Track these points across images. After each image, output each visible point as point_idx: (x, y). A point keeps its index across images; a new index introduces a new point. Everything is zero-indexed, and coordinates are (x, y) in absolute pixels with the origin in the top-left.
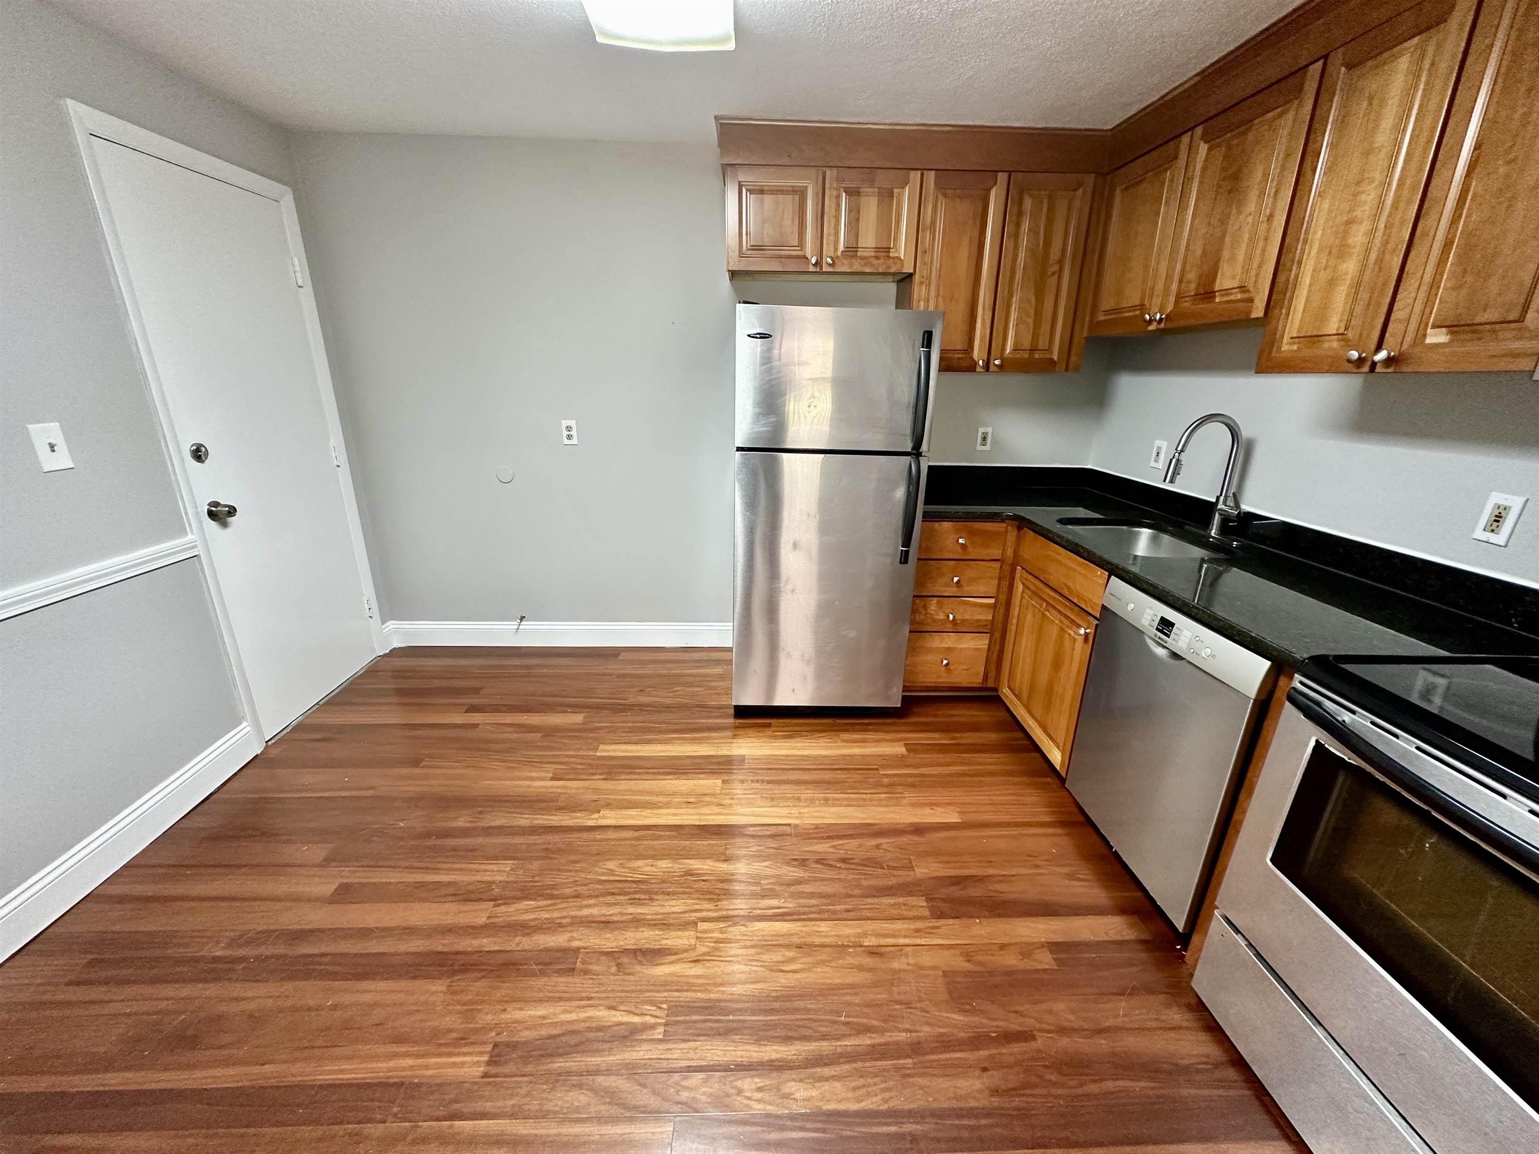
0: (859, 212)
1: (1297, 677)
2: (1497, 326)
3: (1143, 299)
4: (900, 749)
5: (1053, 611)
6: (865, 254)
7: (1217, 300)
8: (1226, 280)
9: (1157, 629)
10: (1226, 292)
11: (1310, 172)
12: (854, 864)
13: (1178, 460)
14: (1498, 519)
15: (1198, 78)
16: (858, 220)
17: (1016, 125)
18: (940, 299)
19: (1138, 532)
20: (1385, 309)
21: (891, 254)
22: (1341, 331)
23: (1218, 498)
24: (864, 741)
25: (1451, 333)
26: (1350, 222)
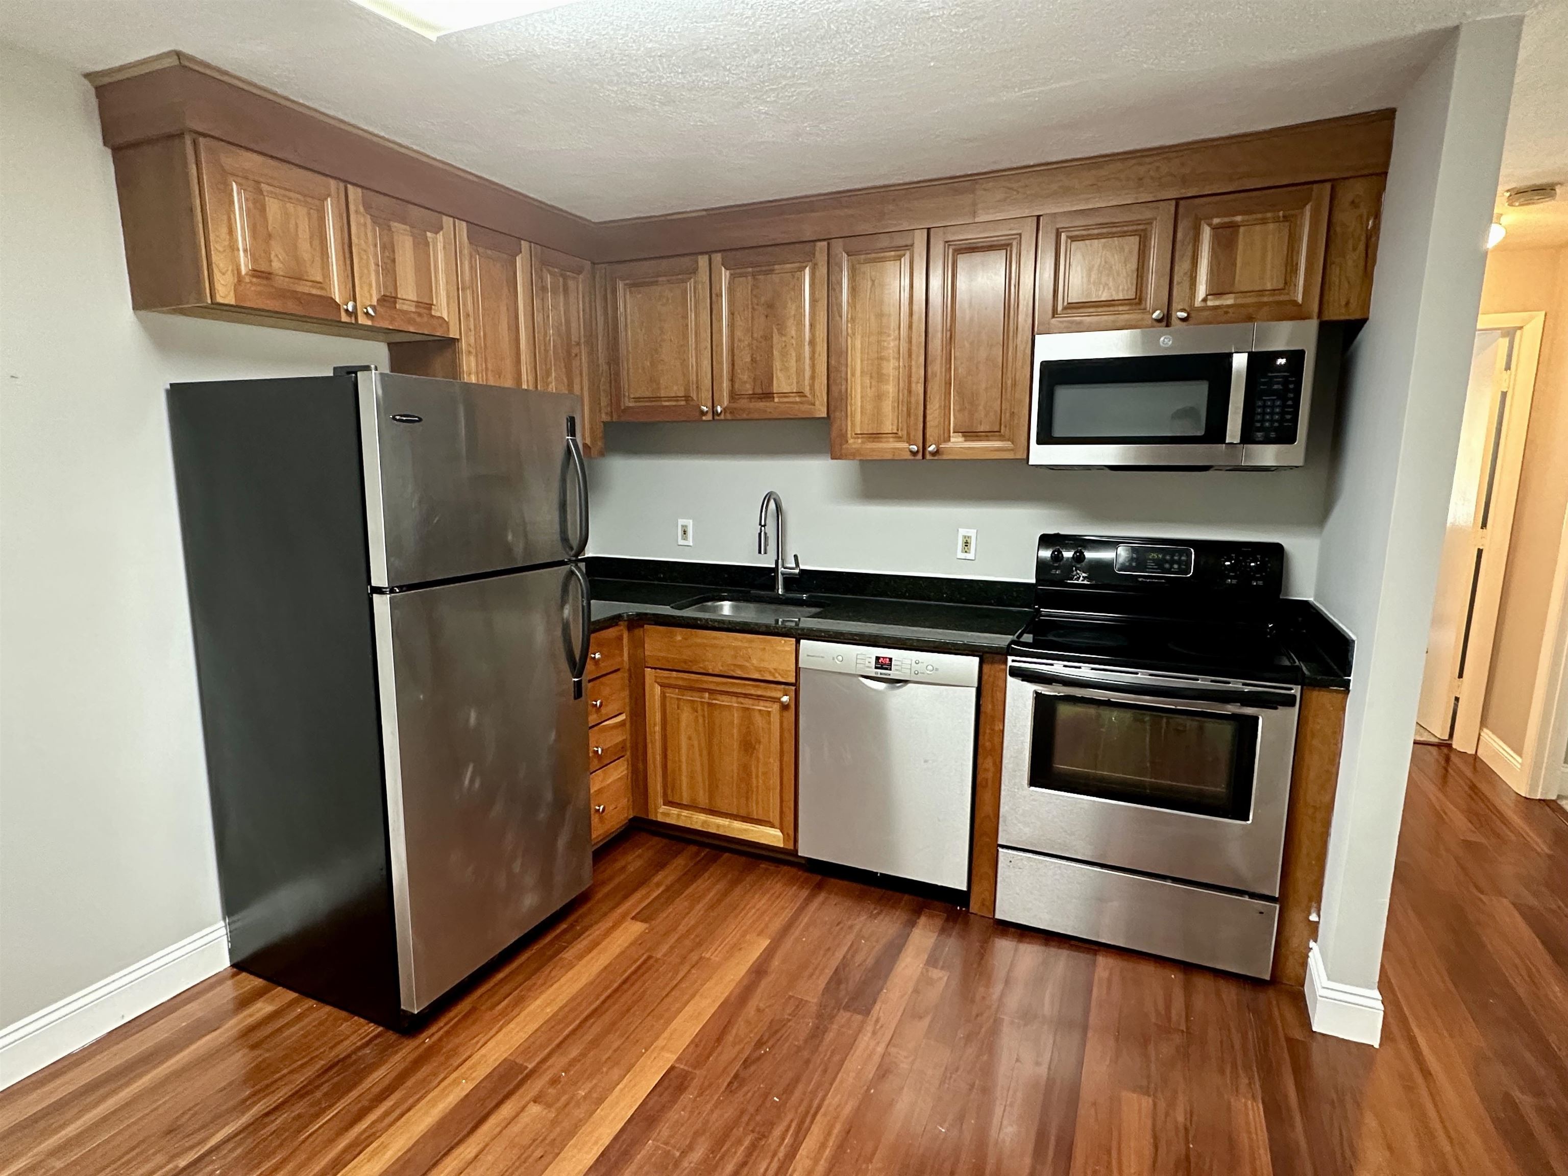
0: (394, 252)
1: (1010, 658)
2: (989, 434)
3: (687, 389)
4: (638, 927)
5: (719, 697)
6: (405, 308)
7: (776, 400)
8: (782, 383)
9: (876, 668)
10: (784, 395)
11: (838, 318)
12: (769, 1038)
13: (765, 534)
14: (967, 544)
15: (704, 213)
16: (394, 261)
17: (532, 195)
18: (489, 373)
19: (717, 606)
20: (921, 419)
21: (433, 313)
22: (895, 431)
23: (777, 562)
24: (595, 944)
25: (964, 436)
26: (881, 358)
